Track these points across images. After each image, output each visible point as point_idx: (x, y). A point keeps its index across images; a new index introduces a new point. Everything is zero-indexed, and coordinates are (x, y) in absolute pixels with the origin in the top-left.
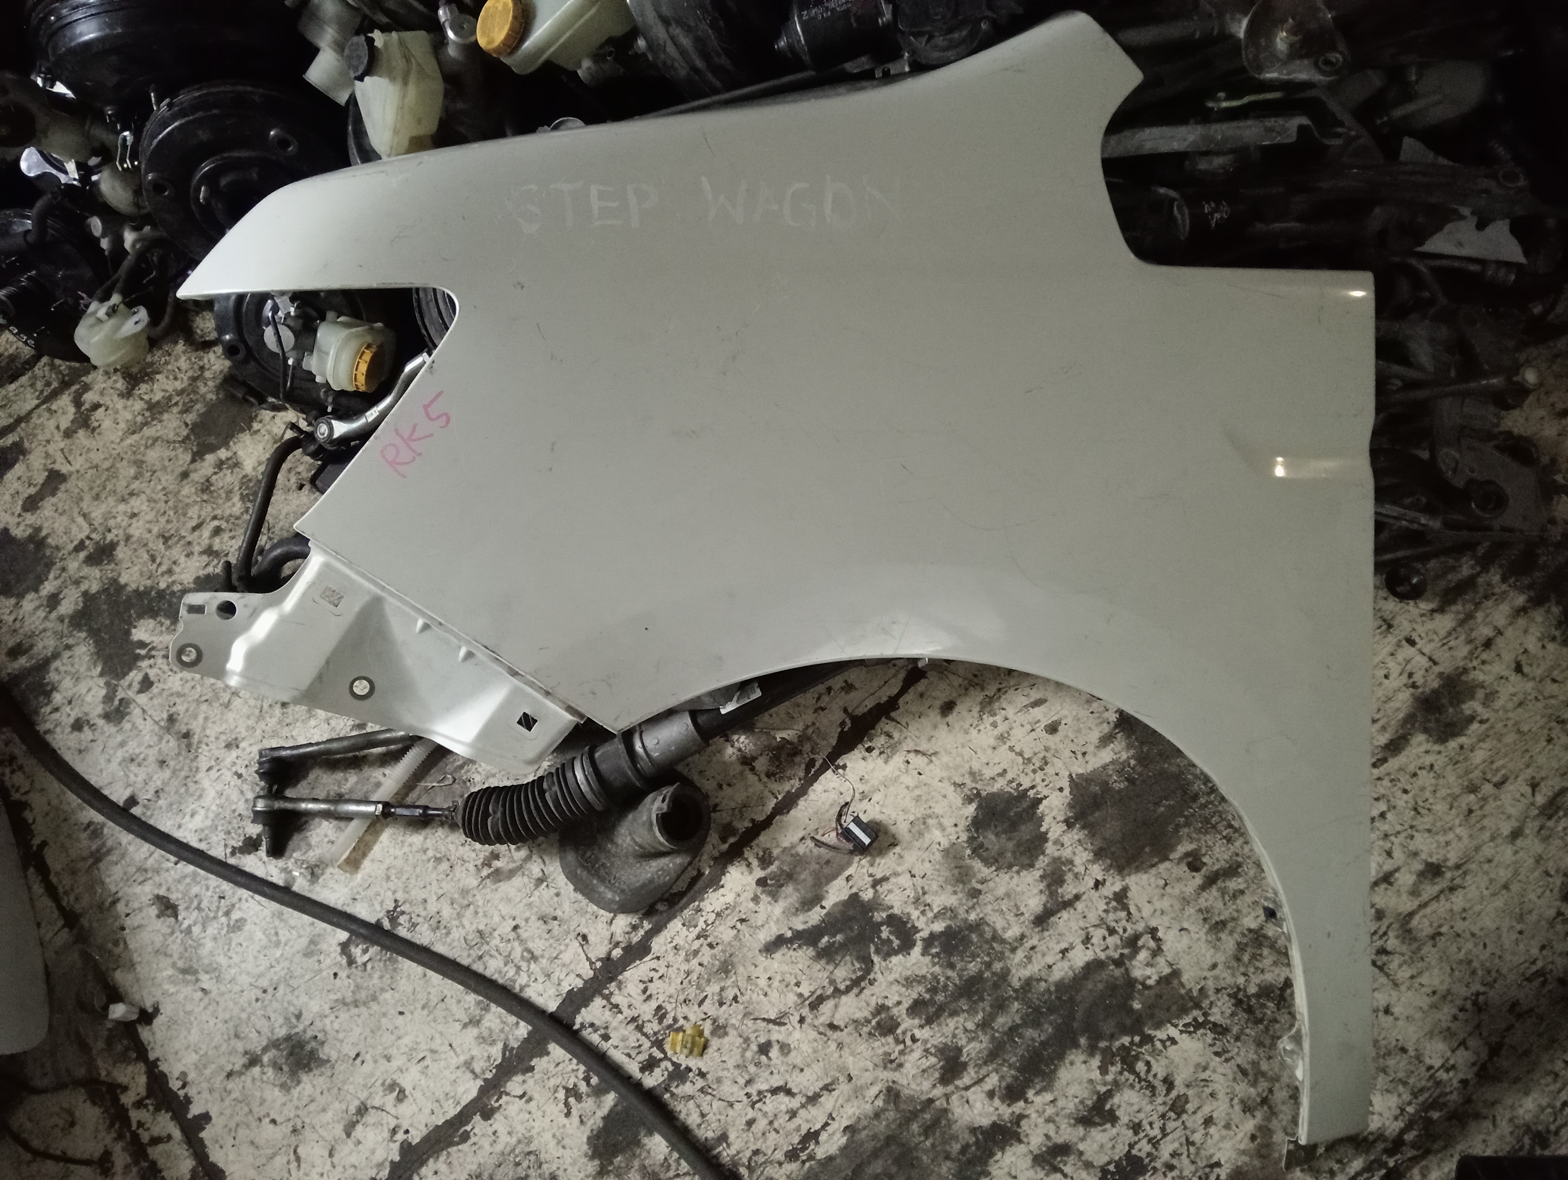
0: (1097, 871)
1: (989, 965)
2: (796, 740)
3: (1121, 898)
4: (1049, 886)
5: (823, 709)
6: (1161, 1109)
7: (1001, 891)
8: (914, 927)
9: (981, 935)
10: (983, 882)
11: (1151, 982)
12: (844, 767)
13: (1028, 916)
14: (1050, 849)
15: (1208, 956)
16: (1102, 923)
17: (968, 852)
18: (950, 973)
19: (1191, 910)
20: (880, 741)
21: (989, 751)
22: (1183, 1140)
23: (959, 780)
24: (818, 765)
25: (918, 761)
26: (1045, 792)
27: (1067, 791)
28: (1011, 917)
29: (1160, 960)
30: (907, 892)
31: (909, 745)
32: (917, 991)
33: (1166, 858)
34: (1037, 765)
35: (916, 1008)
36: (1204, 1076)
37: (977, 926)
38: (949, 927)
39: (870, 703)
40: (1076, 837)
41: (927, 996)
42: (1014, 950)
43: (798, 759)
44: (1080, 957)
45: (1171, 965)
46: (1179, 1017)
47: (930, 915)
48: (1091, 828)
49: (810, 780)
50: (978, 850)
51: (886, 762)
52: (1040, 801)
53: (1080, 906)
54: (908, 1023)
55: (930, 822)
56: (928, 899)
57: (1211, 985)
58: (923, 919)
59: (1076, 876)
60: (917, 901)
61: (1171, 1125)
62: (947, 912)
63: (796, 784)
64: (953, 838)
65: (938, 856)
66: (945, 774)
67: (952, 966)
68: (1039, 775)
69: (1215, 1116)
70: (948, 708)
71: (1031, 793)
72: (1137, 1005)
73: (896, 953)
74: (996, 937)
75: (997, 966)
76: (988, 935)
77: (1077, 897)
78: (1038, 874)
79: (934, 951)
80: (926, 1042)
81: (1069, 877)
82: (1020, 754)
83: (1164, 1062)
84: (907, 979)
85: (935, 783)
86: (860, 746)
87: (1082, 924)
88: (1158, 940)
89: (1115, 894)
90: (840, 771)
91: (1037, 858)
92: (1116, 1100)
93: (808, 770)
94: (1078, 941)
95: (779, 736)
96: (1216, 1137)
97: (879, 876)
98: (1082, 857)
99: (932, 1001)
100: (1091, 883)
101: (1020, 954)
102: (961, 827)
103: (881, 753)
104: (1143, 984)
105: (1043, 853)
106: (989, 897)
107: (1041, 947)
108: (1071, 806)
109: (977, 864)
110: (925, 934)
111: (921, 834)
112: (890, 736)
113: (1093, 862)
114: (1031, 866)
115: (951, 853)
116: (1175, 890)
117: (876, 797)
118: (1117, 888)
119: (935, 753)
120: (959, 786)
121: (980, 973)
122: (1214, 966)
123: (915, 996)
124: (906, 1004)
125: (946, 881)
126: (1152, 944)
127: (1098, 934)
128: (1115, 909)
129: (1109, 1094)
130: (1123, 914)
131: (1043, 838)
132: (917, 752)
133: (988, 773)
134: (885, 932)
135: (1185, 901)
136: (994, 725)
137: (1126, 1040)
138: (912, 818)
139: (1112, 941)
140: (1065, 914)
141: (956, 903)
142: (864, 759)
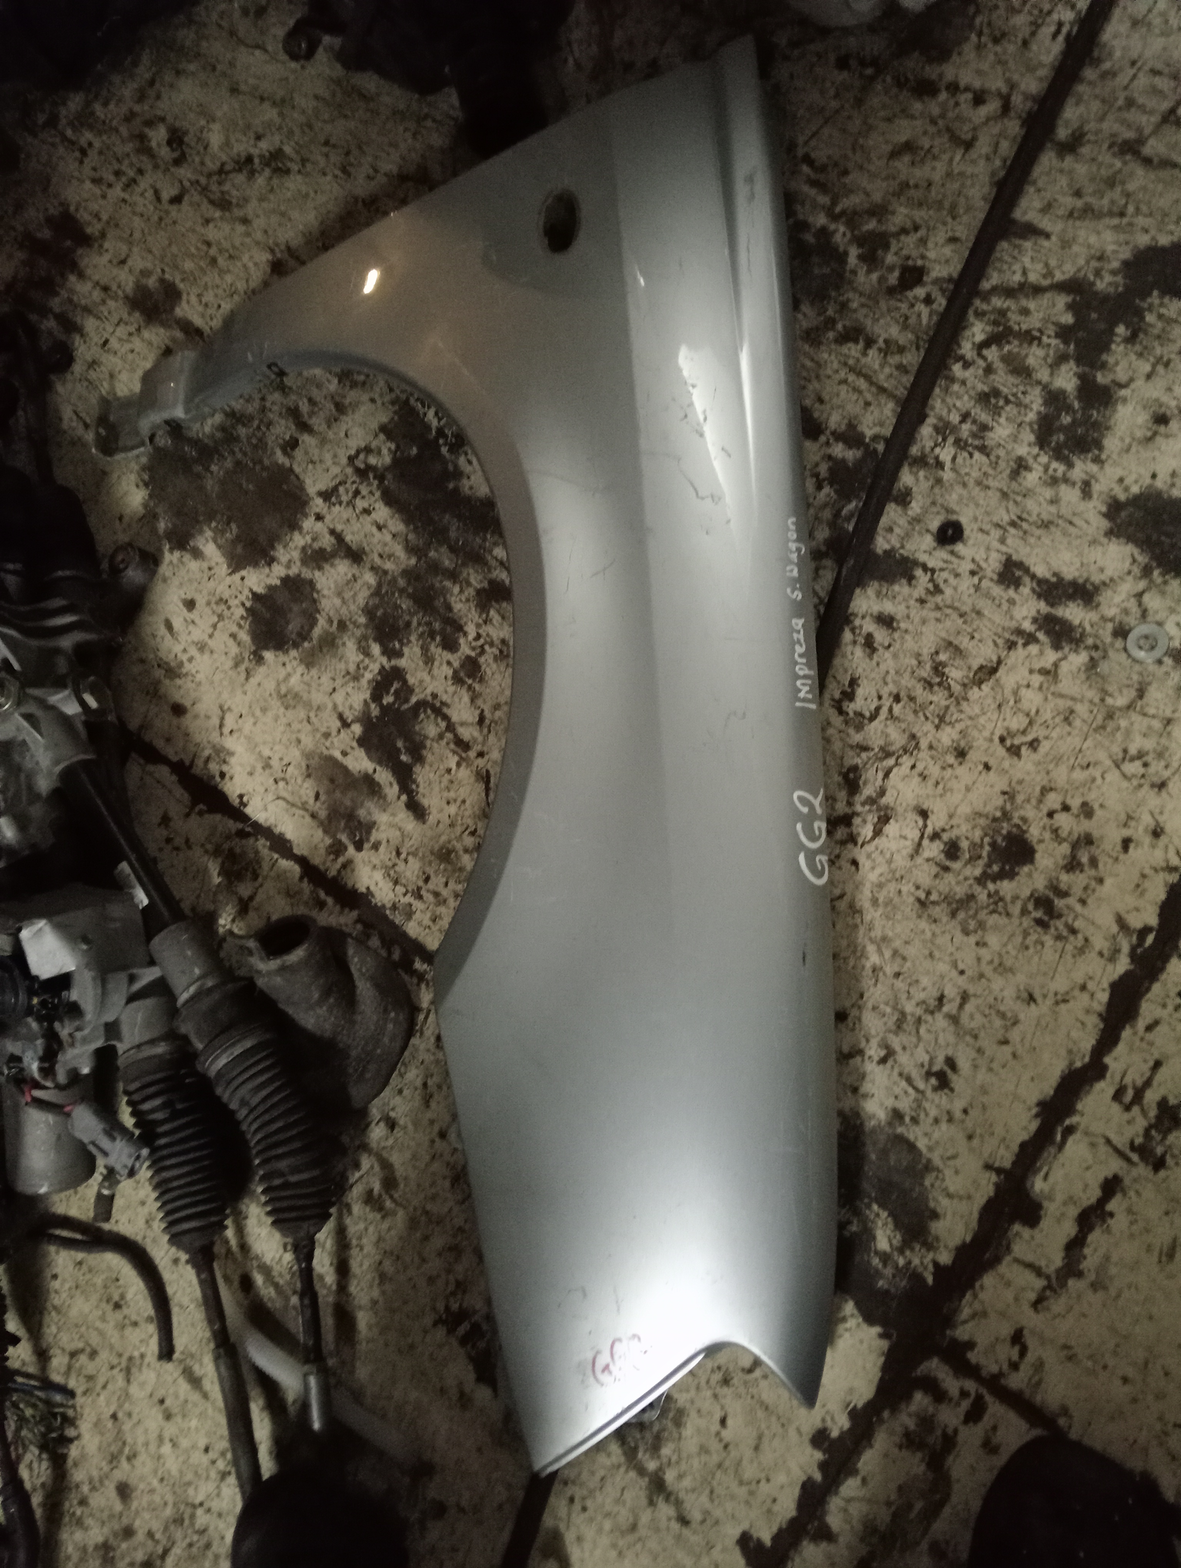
0: (308, 524)
1: (402, 591)
2: (220, 860)
3: (327, 495)
4: (326, 560)
5: (187, 841)
7: (337, 602)
8: (380, 673)
9: (376, 607)
10: (330, 621)
11: (393, 446)
12: (241, 796)
13: (355, 570)
14: (294, 571)
15: (365, 408)
16: (351, 503)
17: (306, 644)
18: (414, 624)
19: (331, 435)
20: (214, 767)
21: (215, 656)
23: (243, 675)
24: (240, 826)
25: (230, 722)
26: (246, 592)
27: (243, 573)
28: (358, 585)
29: (374, 445)
30: (349, 690)
31: (215, 737)
32: (436, 650)
33: (291, 470)
34: (223, 607)
35: (450, 645)
37: (369, 612)
38: (375, 640)
39: (179, 792)
40: (282, 551)
41: (438, 638)
42: (385, 572)
43: (238, 850)
44: (382, 512)
45: (376, 435)
46: (418, 414)
47: (367, 661)
48: (273, 540)
49: (257, 829)
50: (304, 635)
51: (231, 754)
52: (254, 594)
53: (339, 528)
54: (465, 649)
55: (283, 690)
56: (352, 668)
57: (387, 398)
58: (371, 666)
59: (314, 539)
60: (356, 678)
62: (361, 646)
63: (262, 844)
64: (295, 663)
65: (314, 672)
66: (239, 692)
67: (408, 624)
68: (233, 602)
70: (179, 710)
71: (248, 604)
72: (414, 451)
73: (405, 682)
74: (377, 593)
75: (402, 582)
76: (376, 600)
77: (332, 532)
78: (317, 574)
79: (397, 645)
80: (478, 626)
81: (316, 546)
82: (215, 626)
84: (426, 663)
85: (248, 698)
86: (220, 787)
87: (353, 521)
88: (358, 452)
89: (325, 500)
90: (245, 799)
91: (304, 579)
93: (247, 835)
94: (368, 519)
95: (217, 880)
97: (338, 724)
98: (299, 540)
99: (442, 633)
100: (319, 524)
101: (389, 566)
102: (285, 658)
103: (225, 762)
104: (396, 452)
105: (299, 575)
106: (344, 611)
107: (379, 548)
108: (256, 565)
109: (317, 632)
110: (384, 660)
111: (296, 696)
112: (208, 759)
113: (300, 529)
114: (311, 582)
115: (309, 662)
116: (315, 453)
117: (267, 753)
118: (319, 501)
119: (221, 707)
120: (248, 674)
121: (409, 596)
122: (373, 400)
123: (439, 650)
124: (447, 655)
125: (335, 656)
126: (362, 456)
127: (360, 504)
128: (338, 496)
130: (341, 489)
131: (286, 581)
132: (221, 726)
133: (234, 650)
134: (388, 699)
135: (323, 441)
136: (191, 660)
137: (444, 450)
138: (282, 710)
139: (364, 490)
140: (348, 538)
141: (353, 640)
142: (231, 778)
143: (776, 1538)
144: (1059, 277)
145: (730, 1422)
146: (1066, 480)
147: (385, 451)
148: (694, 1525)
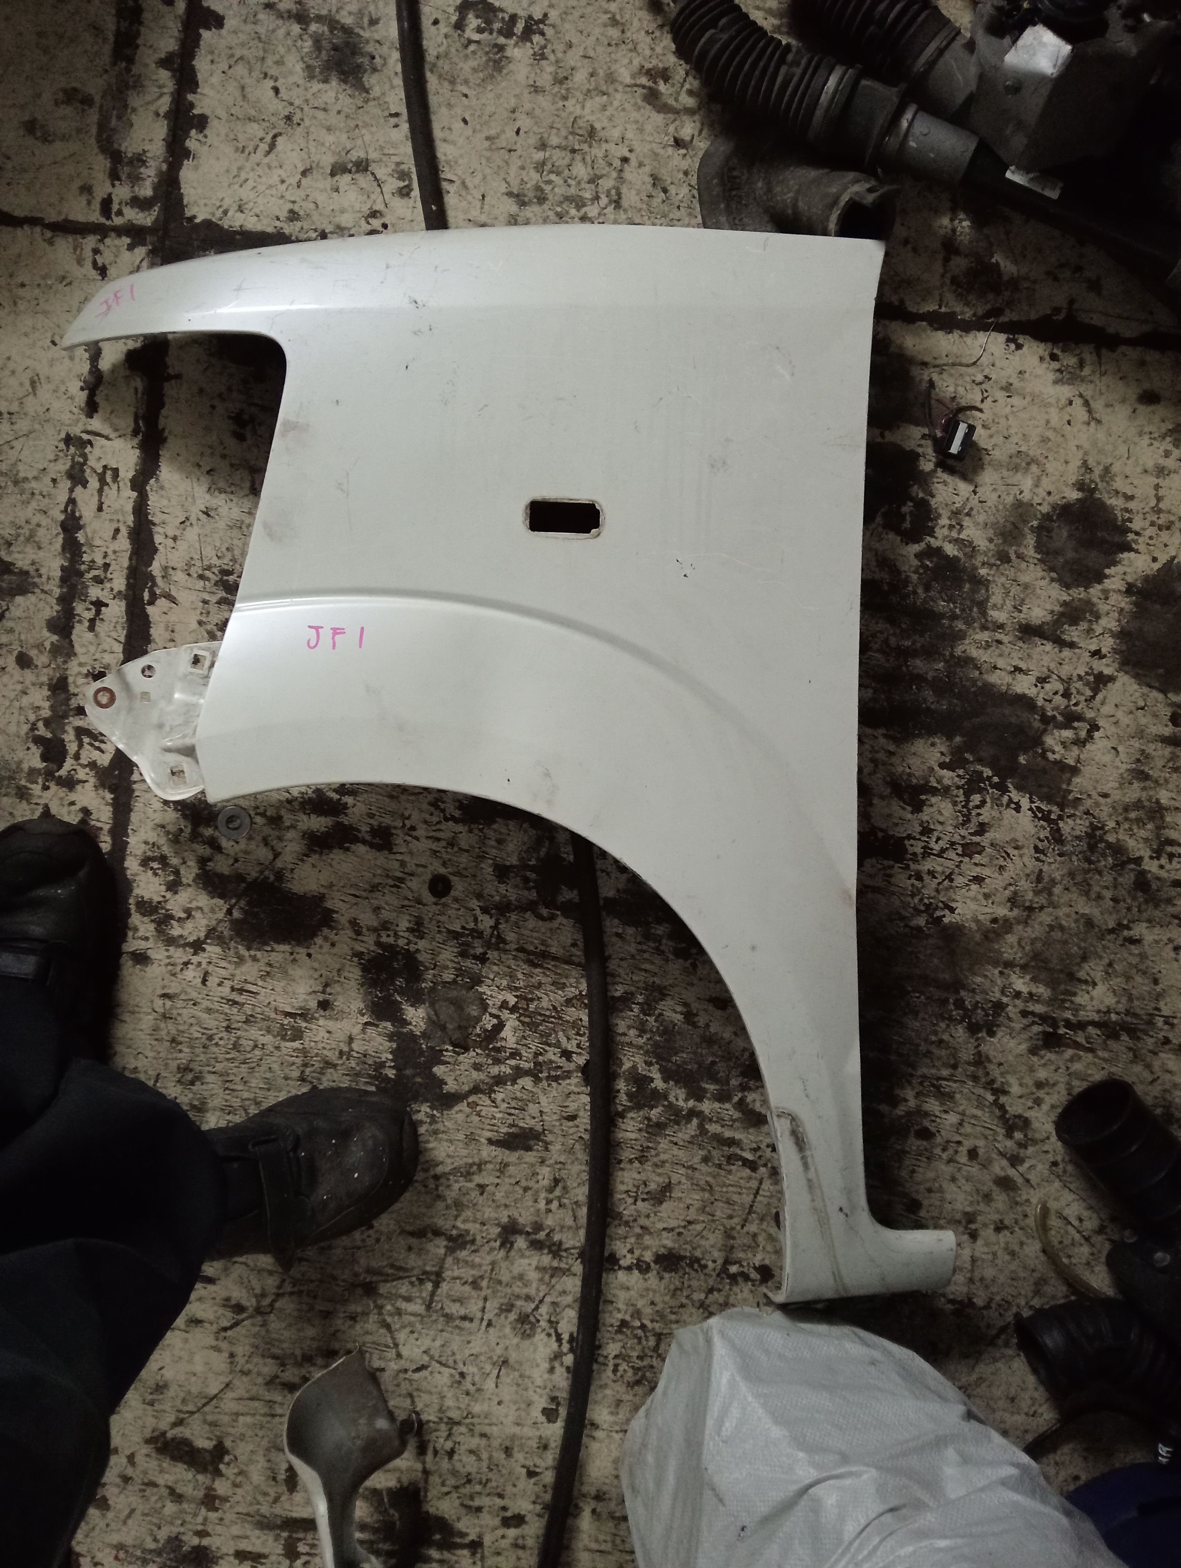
0: (1107, 644)
1: (954, 617)
2: (1006, 278)
3: (1101, 681)
4: (1062, 614)
5: (1056, 279)
6: (957, 838)
7: (1024, 578)
8: (932, 529)
9: (973, 591)
10: (1020, 557)
11: (1051, 756)
12: (1019, 347)
13: (1022, 617)
14: (1095, 591)
15: (1110, 785)
16: (1067, 681)
17: (1035, 523)
18: (920, 591)
19: (1136, 744)
20: (1070, 361)
21: (1139, 469)
22: (948, 872)
23: (1091, 462)
24: (1003, 319)
25: (1079, 412)
26: (1142, 547)
27: (1157, 566)
28: (1009, 604)
29: (1075, 750)
30: (957, 499)
31: (1088, 390)
33: (1164, 691)
34: (1160, 522)
36: (1011, 851)
37: (980, 583)
38: (957, 559)
39: (1097, 320)
40: (1123, 605)
42: (984, 628)
43: (991, 296)
44: (1024, 686)
45: (1078, 761)
46: (1041, 799)
47: (954, 534)
48: (1140, 611)
49: (980, 325)
50: (1043, 530)
51: (1056, 382)
52: (1130, 549)
53: (1067, 653)
55: (1034, 468)
56: (966, 522)
57: (1088, 803)
58: (945, 531)
59: (1090, 631)
60: (956, 513)
61: (951, 854)
62: (968, 546)
63: (967, 314)
64: (1037, 500)
65: (1009, 500)
66: (1086, 445)
67: (927, 588)
68: (1151, 531)
69: (987, 881)
70: (1149, 398)
71: (1131, 536)
72: (1022, 760)
73: (898, 532)
74: (982, 606)
75: (960, 625)
76: (979, 597)
77: (1072, 645)
78: (1065, 597)
79: (927, 562)
81: (1084, 625)
82: (1159, 499)
83: (995, 813)
85: (1072, 444)
86: (1050, 345)
87: (1053, 666)
88: (1090, 736)
89: (1101, 673)
90: (1013, 346)
91: (1078, 586)
92: (934, 800)
93: (988, 315)
94: (1036, 674)
95: (997, 258)
96: (972, 894)
98: (1109, 623)
100: (1093, 648)
101: (985, 636)
102: (1051, 499)
103: (1059, 371)
104: (1045, 751)
105: (1086, 588)
106: (1011, 573)
107: (1006, 649)
108: (1146, 579)
109: (1030, 540)
110: (934, 543)
111: (1016, 469)
112: (1081, 365)
113: (1113, 635)
114: (1068, 587)
115: (1021, 509)
116: (1144, 719)
117: (1015, 400)
118: (1107, 671)
119: (1099, 422)
120: (1086, 467)
121: (942, 616)
122: (1105, 796)
123: (877, 576)
125: (993, 524)
126: (1083, 734)
127: (1055, 685)
128: (1087, 684)
129: (934, 791)
130: (1089, 693)
131: (1100, 578)
132: (1086, 403)
133: (1119, 484)
134: (908, 508)
135: (1140, 734)
136: (1167, 454)
137: (987, 772)
138: (1023, 449)
139: (1059, 700)
140: (1049, 646)
141: (982, 548)
142: (1042, 359)
143: (199, 36)
144: (463, 1106)
145: (272, 93)
146: (375, 930)
147: (1058, 748)
148: (261, 7)
